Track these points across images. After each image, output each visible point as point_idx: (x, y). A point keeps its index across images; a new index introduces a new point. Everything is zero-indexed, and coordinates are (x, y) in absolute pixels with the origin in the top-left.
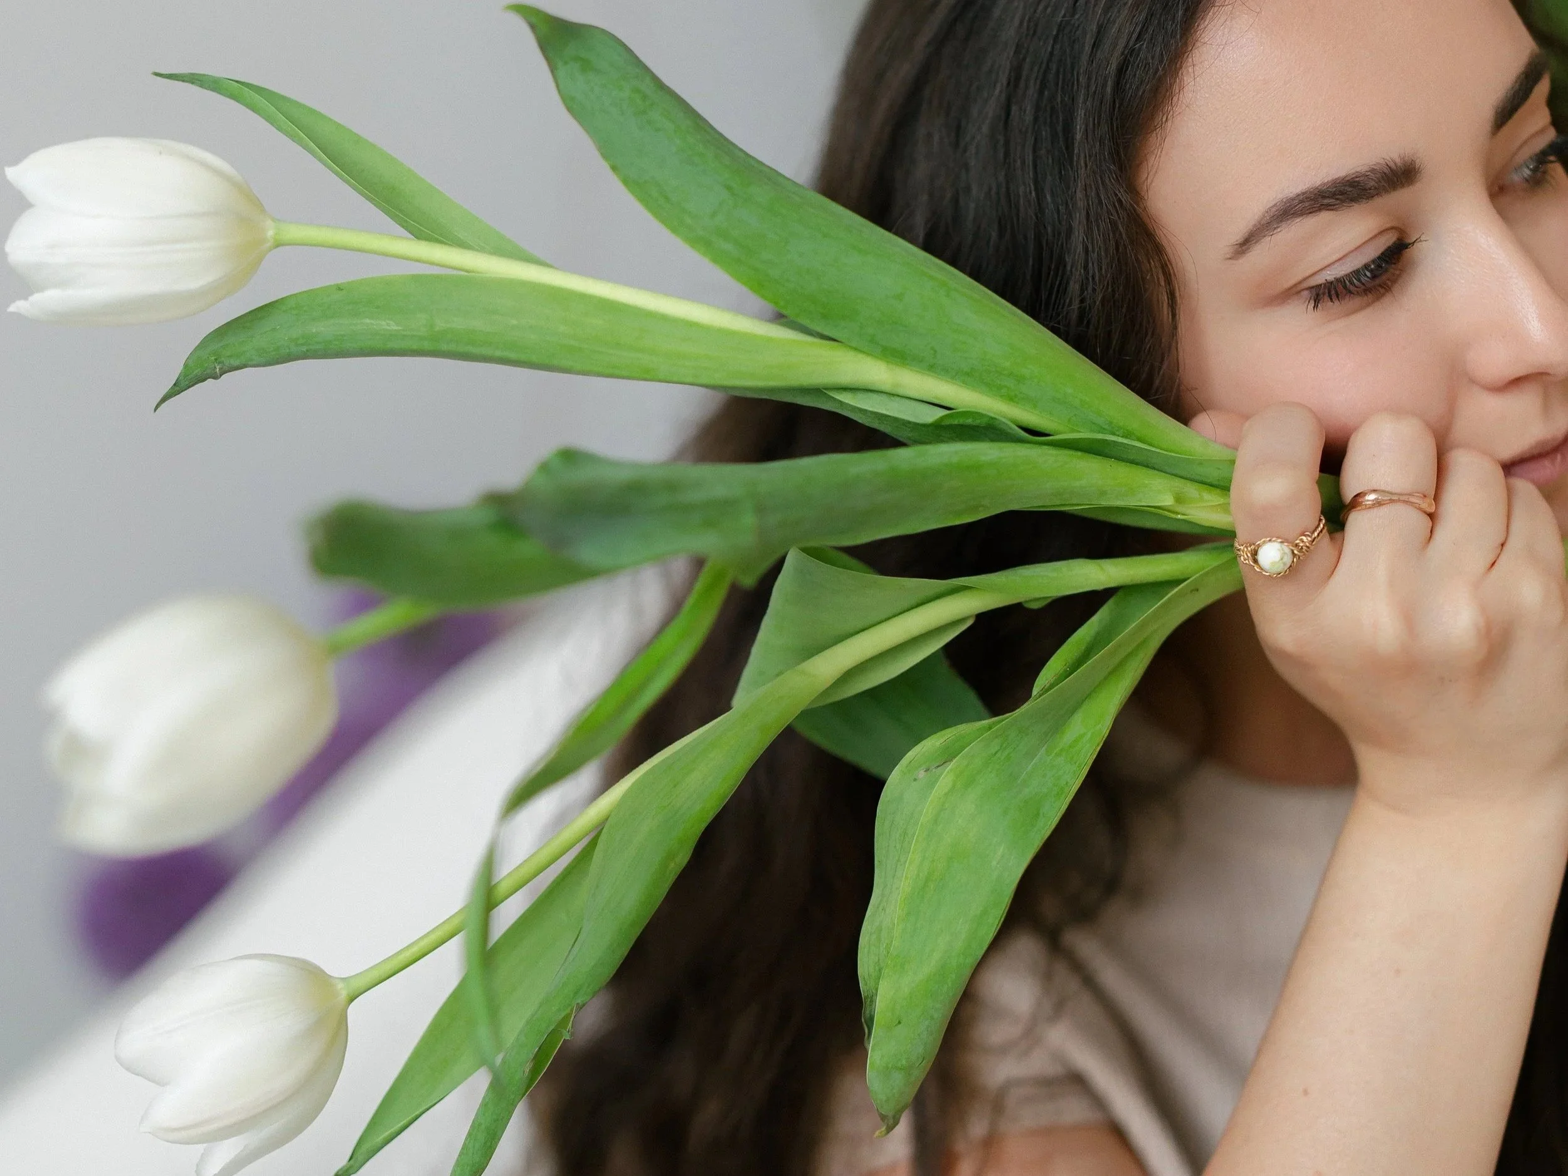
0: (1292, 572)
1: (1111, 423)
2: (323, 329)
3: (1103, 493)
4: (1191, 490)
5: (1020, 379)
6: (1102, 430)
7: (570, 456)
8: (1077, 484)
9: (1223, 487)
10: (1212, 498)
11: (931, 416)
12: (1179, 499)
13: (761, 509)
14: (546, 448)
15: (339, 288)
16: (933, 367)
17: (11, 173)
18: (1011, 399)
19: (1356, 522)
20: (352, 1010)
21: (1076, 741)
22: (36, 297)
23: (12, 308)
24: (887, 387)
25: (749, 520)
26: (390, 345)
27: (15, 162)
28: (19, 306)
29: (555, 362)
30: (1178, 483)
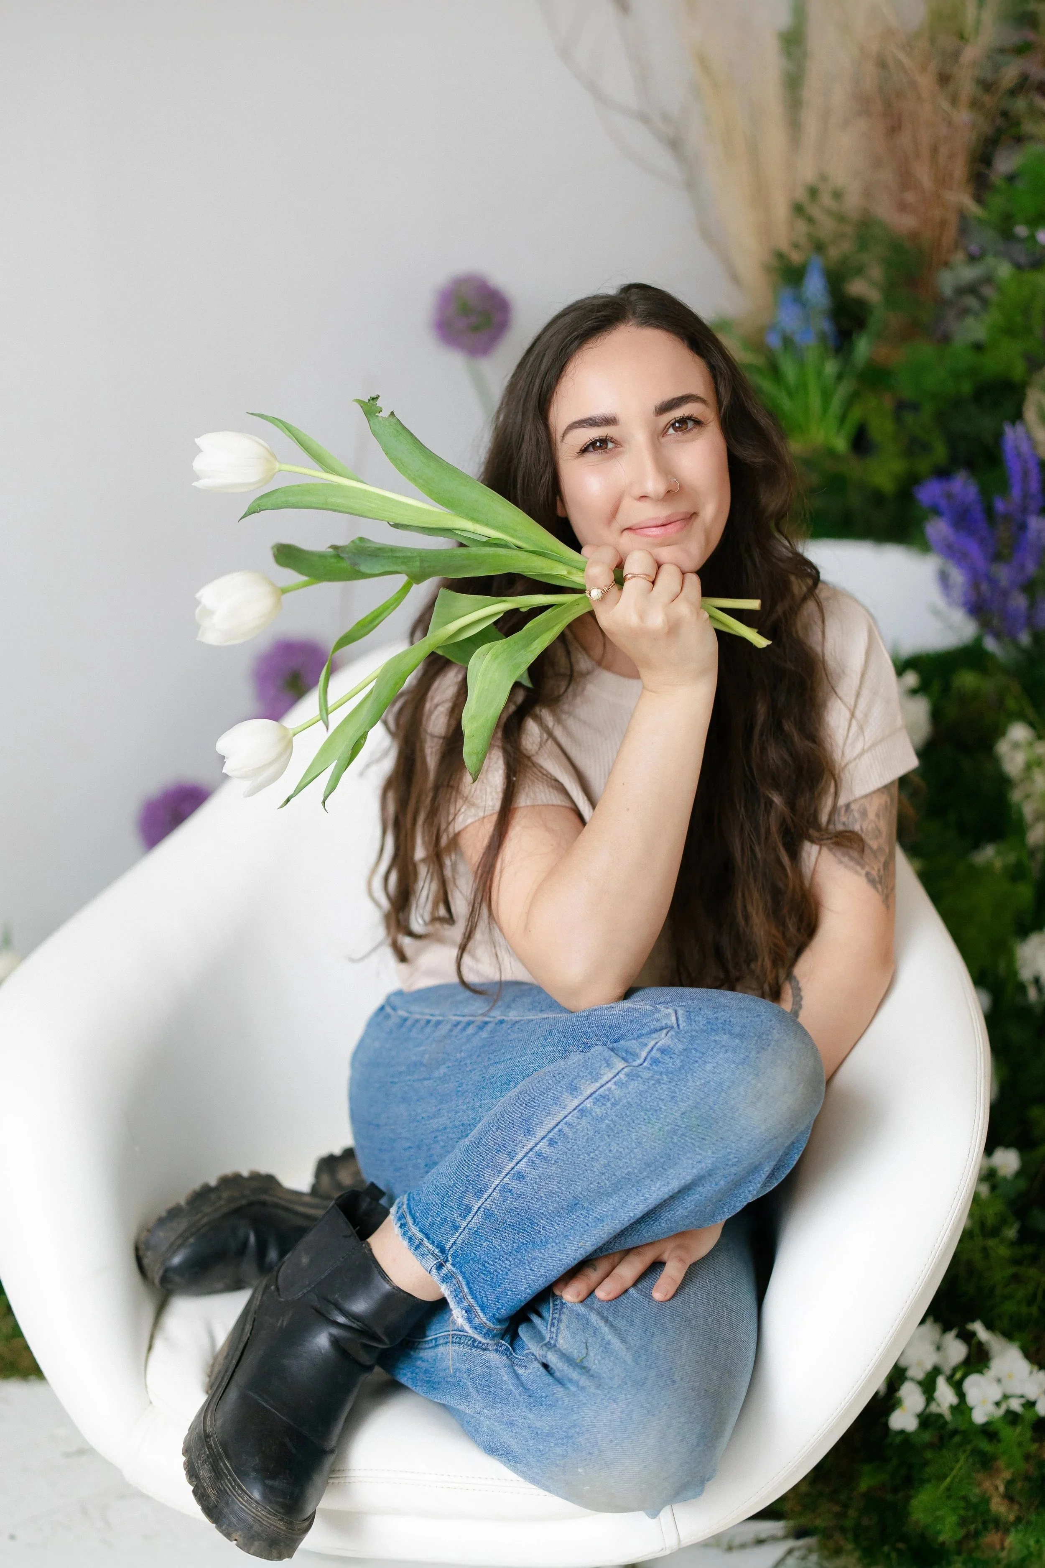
0: (602, 599)
1: (546, 547)
2: (292, 500)
3: (542, 569)
4: (574, 571)
5: (515, 530)
6: (543, 549)
7: (361, 539)
8: (533, 565)
9: (583, 570)
10: (580, 574)
11: (485, 539)
12: (569, 573)
13: (422, 561)
14: (355, 536)
15: (298, 486)
16: (487, 524)
17: (197, 440)
18: (513, 536)
19: (627, 585)
20: (294, 738)
21: (535, 649)
22: (201, 481)
23: (193, 484)
24: (473, 531)
25: (418, 564)
26: (313, 505)
27: (198, 437)
28: (195, 484)
29: (364, 514)
30: (570, 568)
